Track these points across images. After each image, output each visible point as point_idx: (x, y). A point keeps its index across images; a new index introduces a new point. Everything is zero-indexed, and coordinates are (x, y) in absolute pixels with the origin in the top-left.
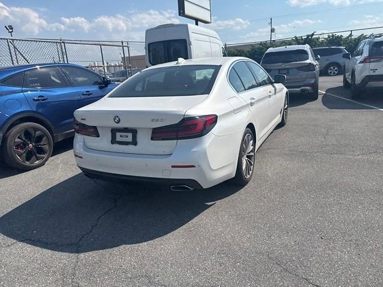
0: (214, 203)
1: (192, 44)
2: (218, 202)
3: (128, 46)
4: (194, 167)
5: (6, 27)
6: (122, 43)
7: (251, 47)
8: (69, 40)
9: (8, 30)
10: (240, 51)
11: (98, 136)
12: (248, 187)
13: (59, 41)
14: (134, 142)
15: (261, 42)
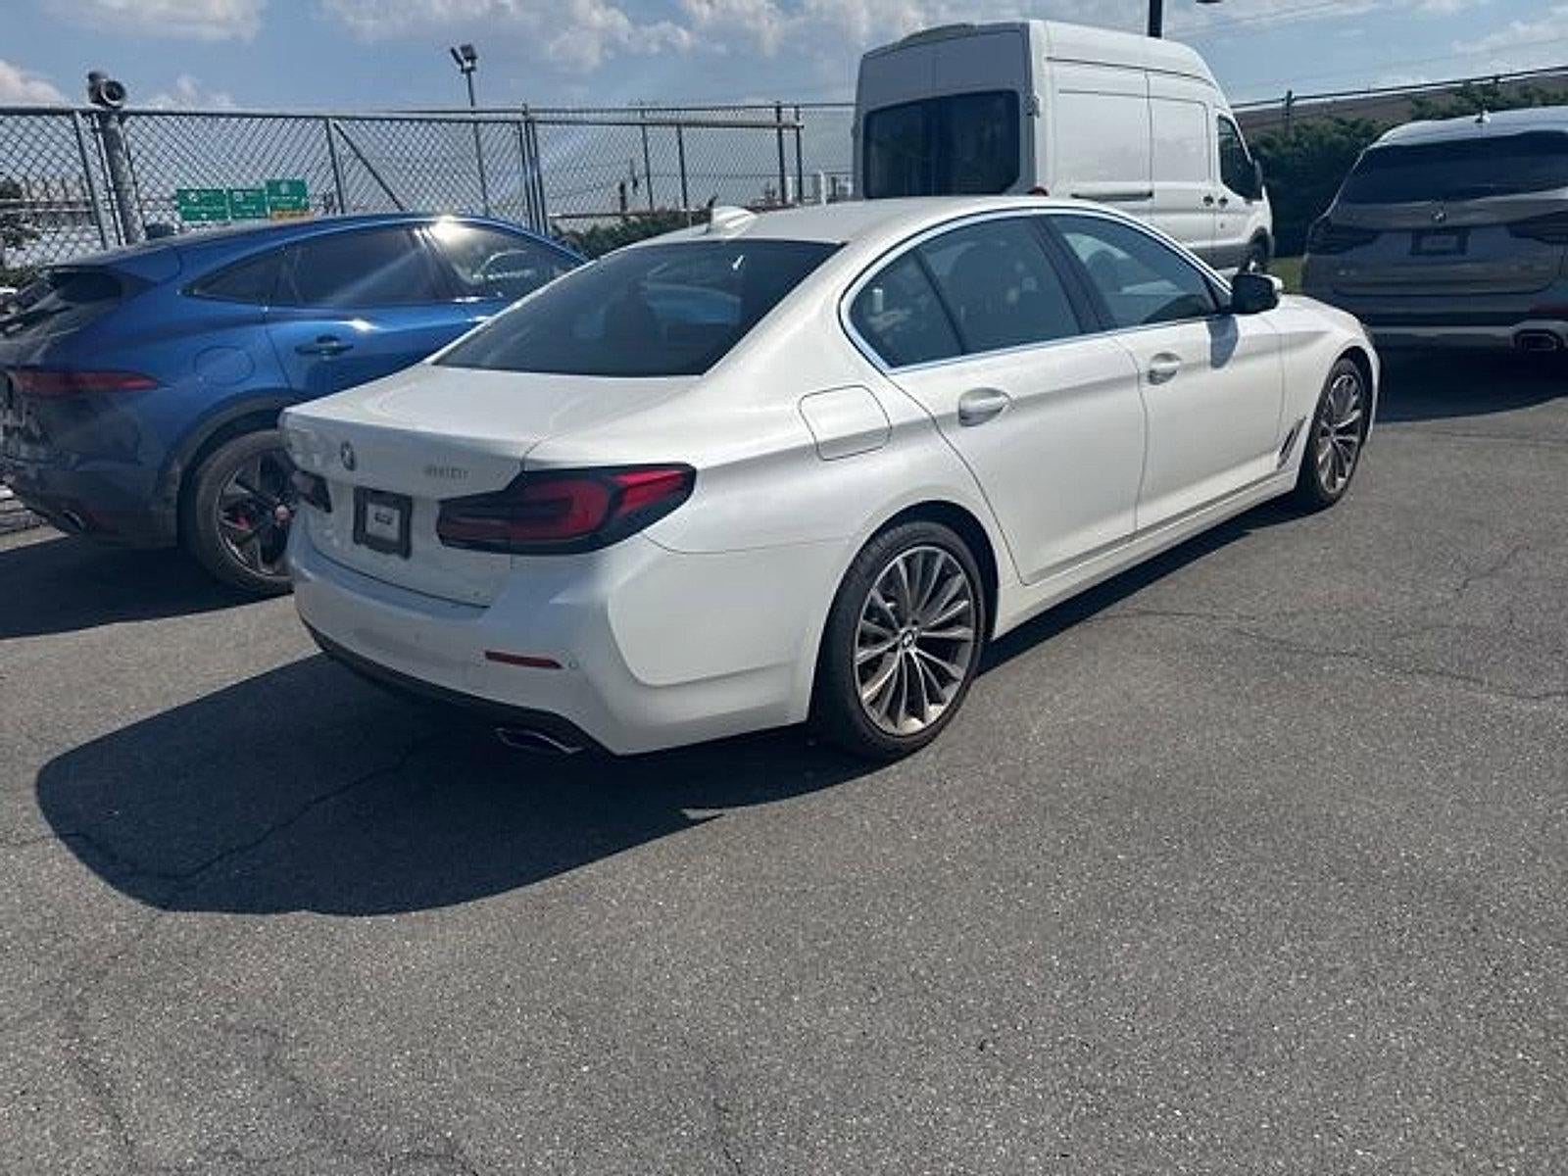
0: (717, 812)
1: (1041, 109)
2: (732, 815)
3: (799, 124)
4: (557, 666)
5: (453, 52)
6: (778, 110)
7: (1414, 107)
8: (559, 111)
9: (460, 62)
10: (1354, 125)
11: (329, 510)
12: (899, 772)
13: (519, 116)
14: (404, 548)
15: (1468, 82)
